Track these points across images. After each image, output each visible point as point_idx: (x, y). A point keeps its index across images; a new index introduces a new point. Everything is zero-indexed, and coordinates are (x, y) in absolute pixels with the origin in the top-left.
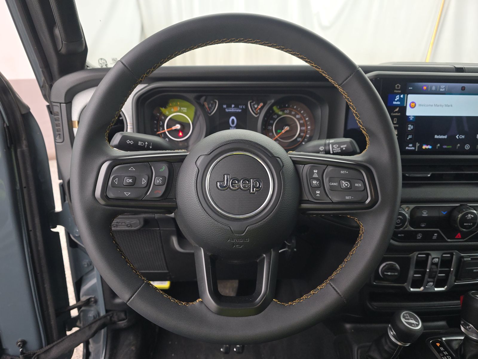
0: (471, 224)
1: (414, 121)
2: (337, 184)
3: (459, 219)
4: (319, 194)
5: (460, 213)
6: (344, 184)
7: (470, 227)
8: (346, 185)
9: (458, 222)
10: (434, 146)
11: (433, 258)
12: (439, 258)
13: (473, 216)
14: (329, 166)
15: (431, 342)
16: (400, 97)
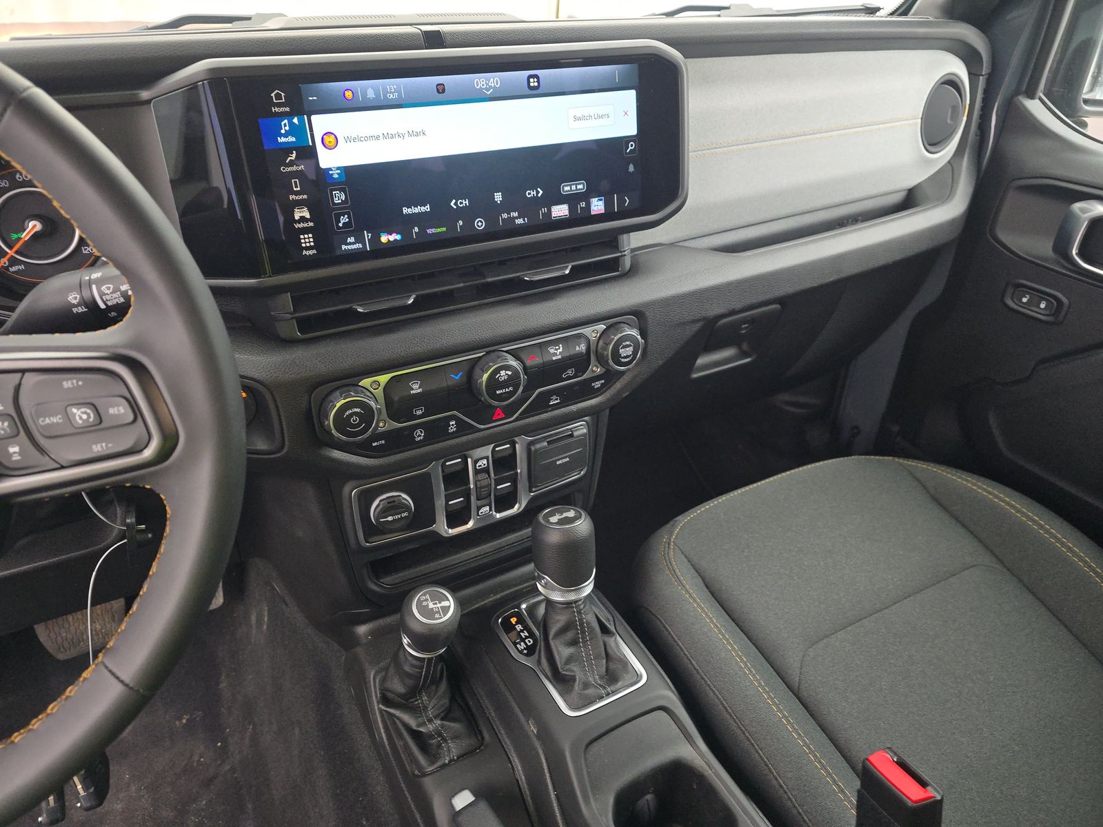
0: (511, 389)
1: (344, 179)
2: (60, 419)
3: (484, 383)
4: (20, 453)
5: (484, 371)
6: (79, 416)
7: (511, 394)
8: (85, 417)
9: (485, 392)
10: (406, 233)
11: (475, 462)
12: (487, 458)
13: (510, 373)
14: (27, 375)
15: (500, 620)
16: (291, 124)
